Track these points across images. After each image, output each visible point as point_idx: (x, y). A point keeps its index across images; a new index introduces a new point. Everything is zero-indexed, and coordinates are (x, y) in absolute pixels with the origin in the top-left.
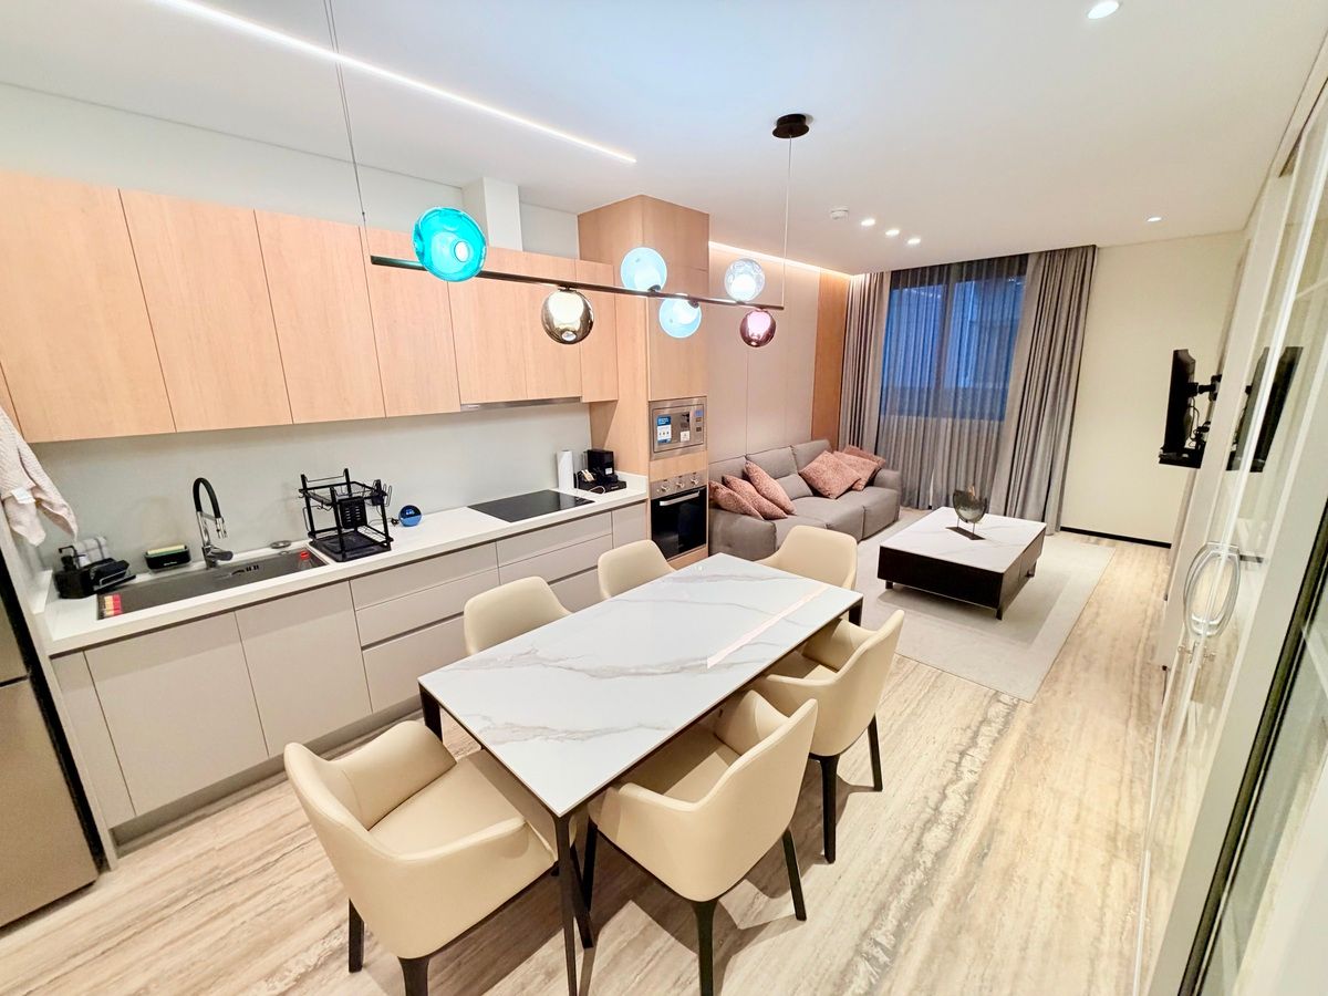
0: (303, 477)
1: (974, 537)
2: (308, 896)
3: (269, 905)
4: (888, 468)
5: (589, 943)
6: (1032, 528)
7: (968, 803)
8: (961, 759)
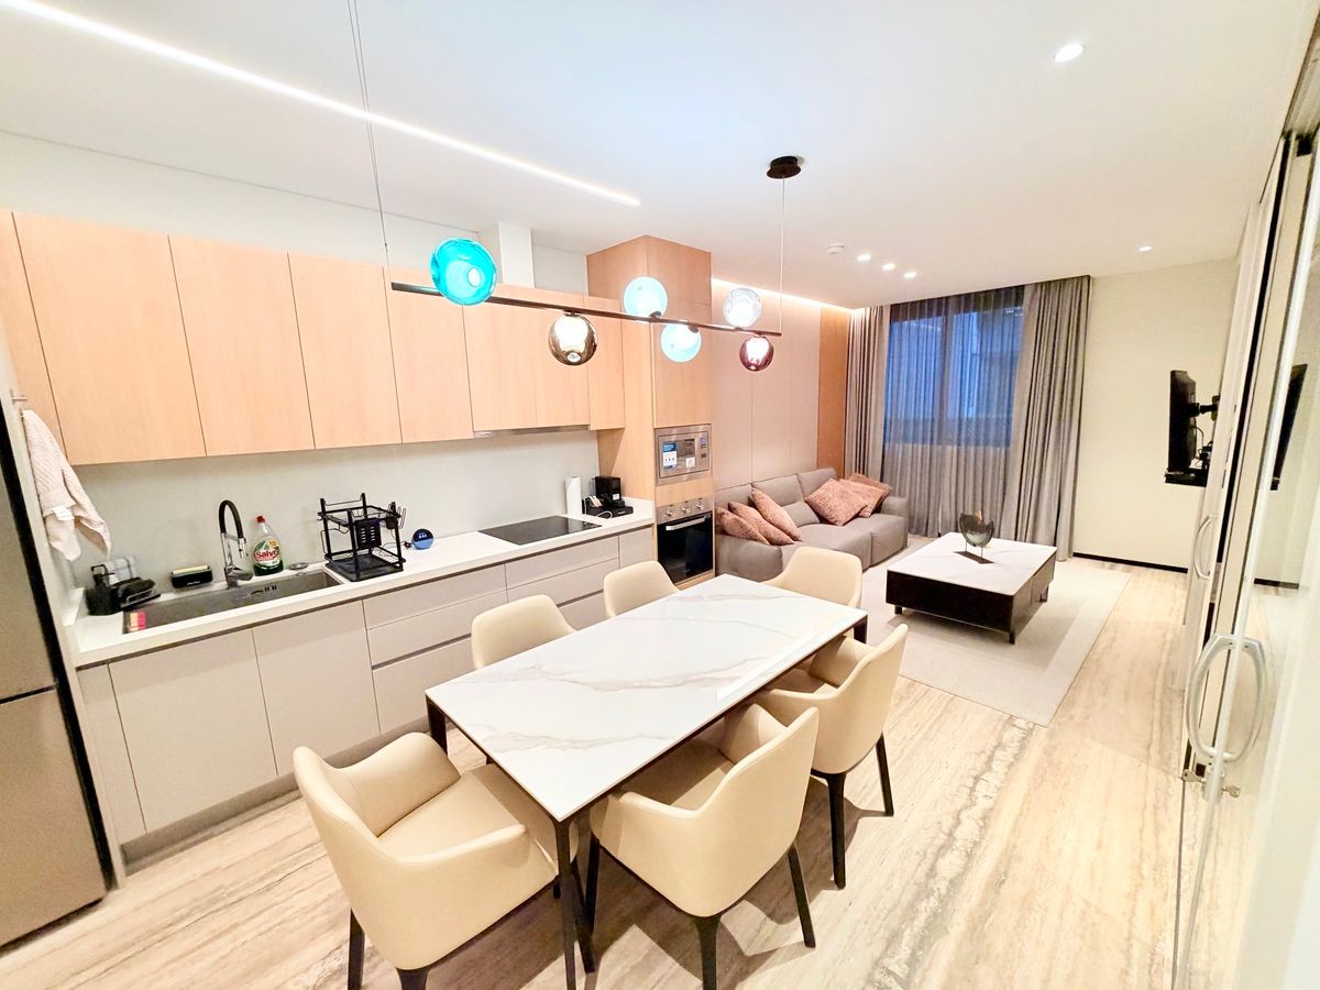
0: (322, 501)
1: (982, 561)
2: (309, 916)
3: (270, 925)
4: (894, 495)
5: (591, 966)
6: (1041, 552)
7: (984, 828)
8: (975, 784)
